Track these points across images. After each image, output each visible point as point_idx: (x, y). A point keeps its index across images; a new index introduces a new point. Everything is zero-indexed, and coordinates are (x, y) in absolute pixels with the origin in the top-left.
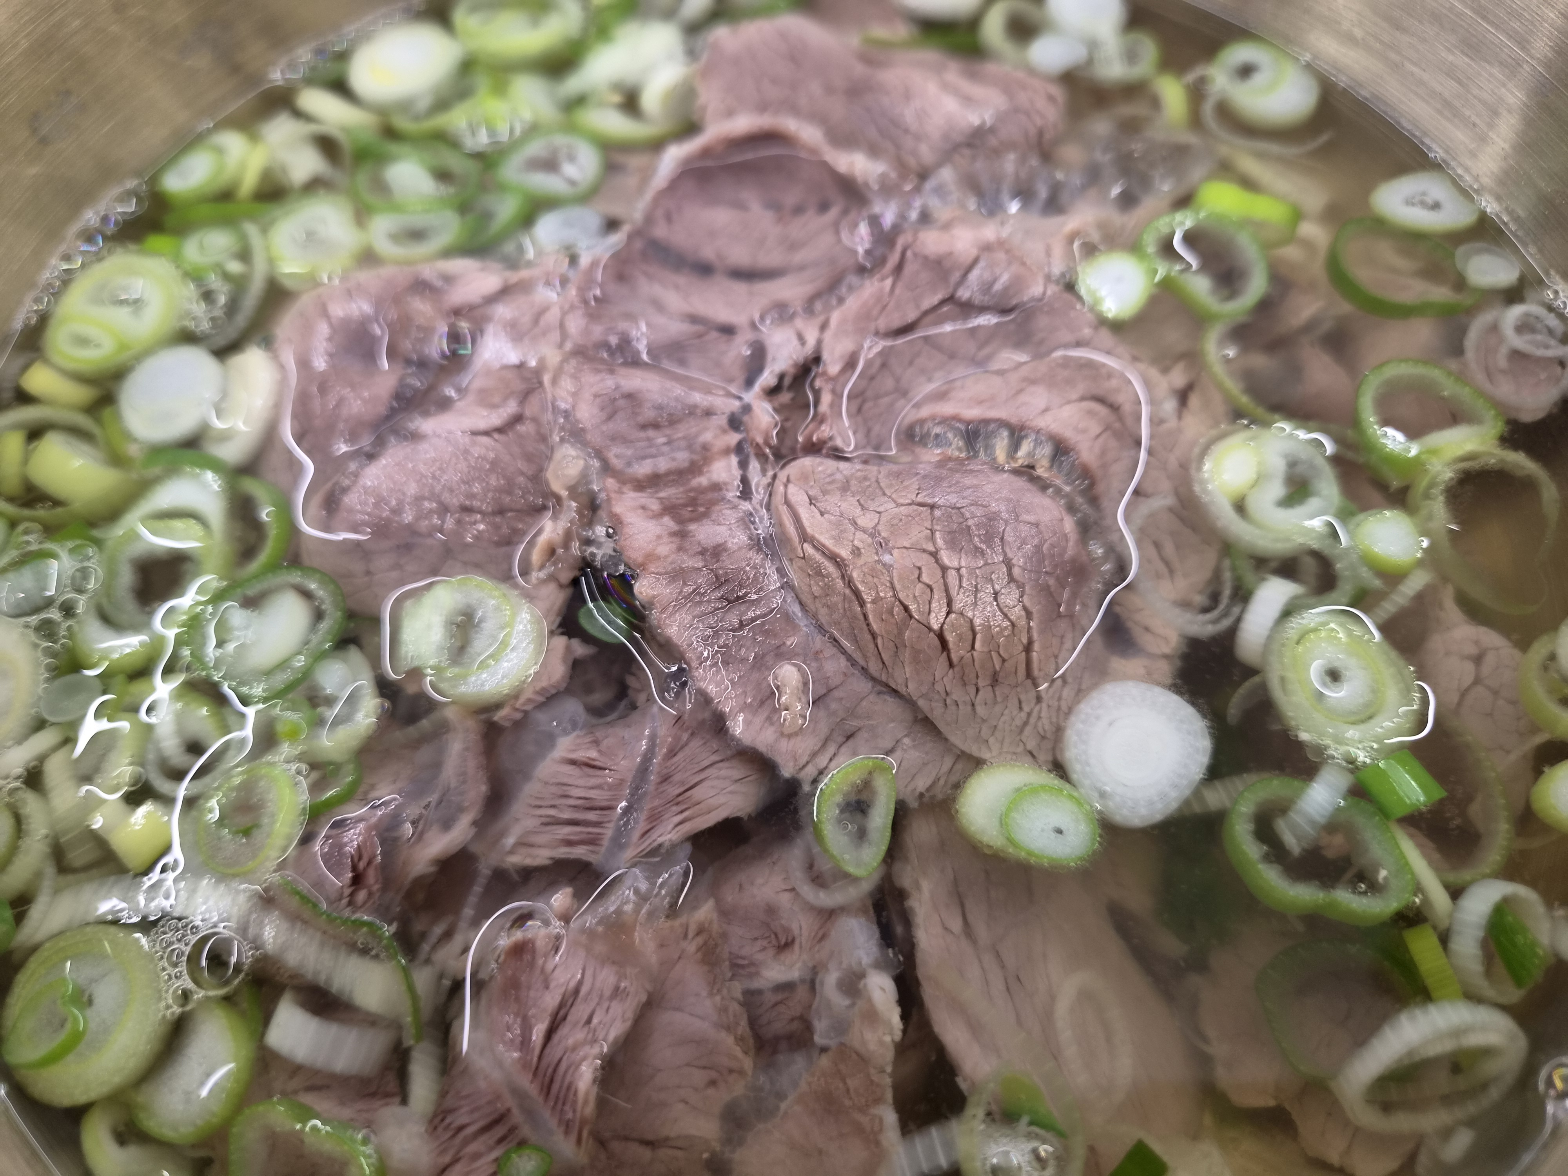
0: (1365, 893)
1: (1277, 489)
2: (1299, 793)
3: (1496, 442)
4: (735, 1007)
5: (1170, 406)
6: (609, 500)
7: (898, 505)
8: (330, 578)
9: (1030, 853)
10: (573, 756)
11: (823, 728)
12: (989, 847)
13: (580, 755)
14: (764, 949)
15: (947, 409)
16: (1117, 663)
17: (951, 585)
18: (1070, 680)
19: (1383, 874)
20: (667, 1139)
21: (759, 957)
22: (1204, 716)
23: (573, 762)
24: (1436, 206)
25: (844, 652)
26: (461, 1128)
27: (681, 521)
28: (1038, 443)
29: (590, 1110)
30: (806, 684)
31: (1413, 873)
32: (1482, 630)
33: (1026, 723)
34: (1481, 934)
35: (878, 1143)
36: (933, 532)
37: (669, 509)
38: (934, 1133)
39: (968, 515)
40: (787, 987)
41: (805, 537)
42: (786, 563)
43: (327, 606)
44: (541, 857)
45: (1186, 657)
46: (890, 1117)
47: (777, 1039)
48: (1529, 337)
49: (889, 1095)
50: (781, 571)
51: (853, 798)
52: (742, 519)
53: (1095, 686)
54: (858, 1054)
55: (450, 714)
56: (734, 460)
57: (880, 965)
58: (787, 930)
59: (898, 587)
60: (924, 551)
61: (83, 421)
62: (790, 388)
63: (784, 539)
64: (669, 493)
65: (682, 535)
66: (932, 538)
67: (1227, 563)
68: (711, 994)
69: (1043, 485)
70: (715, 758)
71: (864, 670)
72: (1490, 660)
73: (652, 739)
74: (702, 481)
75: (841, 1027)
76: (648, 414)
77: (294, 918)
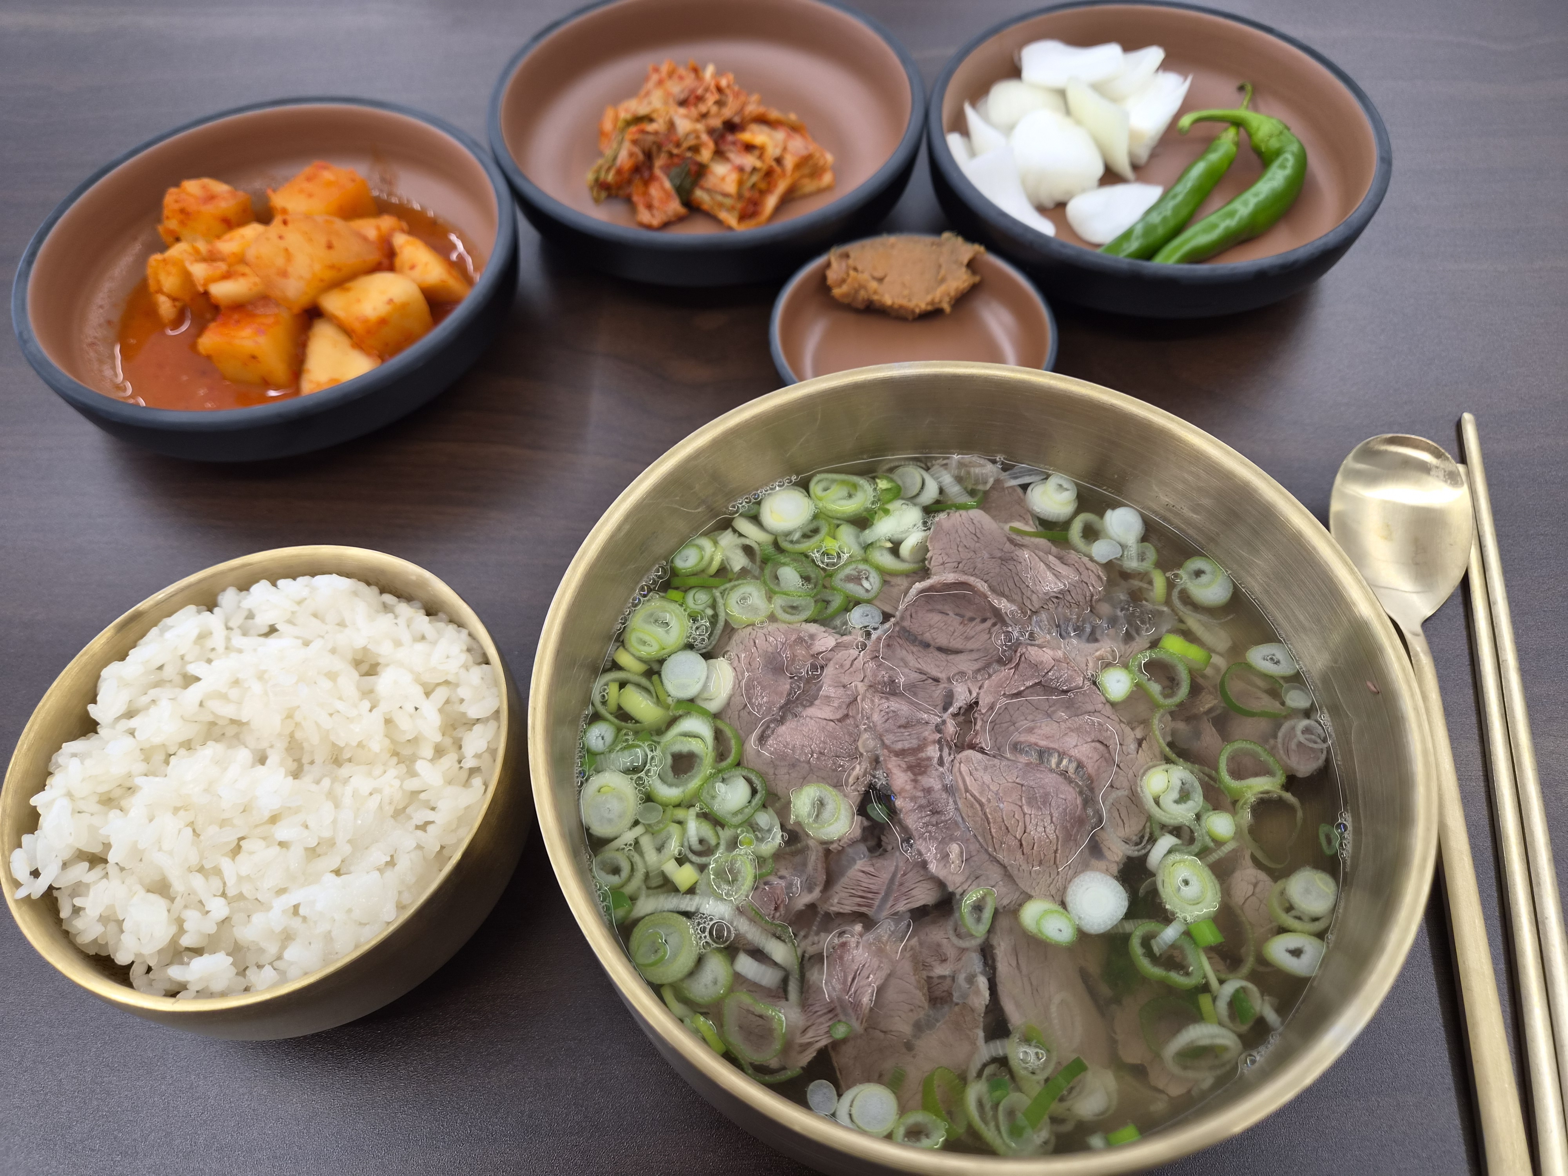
0: (1182, 975)
1: (1175, 795)
2: (1163, 930)
3: (1280, 787)
4: (923, 981)
5: (1133, 746)
6: (885, 760)
7: (1008, 782)
8: (761, 775)
9: (1047, 937)
10: (863, 869)
11: (967, 873)
12: (1031, 932)
13: (865, 869)
14: (935, 960)
15: (1032, 739)
16: (1094, 862)
17: (1026, 821)
18: (1072, 867)
19: (1191, 968)
20: (891, 1031)
21: (934, 963)
22: (1127, 892)
23: (863, 872)
24: (1277, 662)
25: (979, 841)
26: (816, 1012)
27: (915, 774)
28: (1070, 761)
29: (867, 1011)
30: (962, 853)
31: (1204, 970)
32: (1259, 871)
33: (1051, 883)
34: (1229, 999)
35: (975, 1044)
36: (1021, 797)
37: (910, 768)
38: (998, 1042)
39: (1037, 791)
40: (943, 977)
41: (967, 790)
42: (958, 799)
43: (759, 788)
44: (847, 909)
45: (1125, 864)
46: (981, 1034)
47: (936, 998)
48: (1308, 736)
49: (982, 1025)
50: (955, 802)
51: (977, 904)
52: (939, 776)
53: (1083, 871)
54: (971, 1008)
55: (811, 843)
56: (937, 746)
57: (984, 973)
58: (945, 954)
59: (1005, 818)
60: (1016, 804)
61: (644, 681)
62: (964, 714)
63: (958, 789)
64: (911, 759)
65: (915, 781)
66: (1021, 799)
67: (1148, 824)
68: (914, 975)
69: (1070, 781)
70: (921, 878)
71: (986, 851)
72: (1260, 885)
73: (897, 867)
74: (922, 755)
75: (965, 996)
76: (903, 721)
77: (751, 920)
